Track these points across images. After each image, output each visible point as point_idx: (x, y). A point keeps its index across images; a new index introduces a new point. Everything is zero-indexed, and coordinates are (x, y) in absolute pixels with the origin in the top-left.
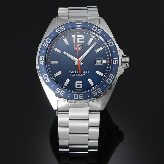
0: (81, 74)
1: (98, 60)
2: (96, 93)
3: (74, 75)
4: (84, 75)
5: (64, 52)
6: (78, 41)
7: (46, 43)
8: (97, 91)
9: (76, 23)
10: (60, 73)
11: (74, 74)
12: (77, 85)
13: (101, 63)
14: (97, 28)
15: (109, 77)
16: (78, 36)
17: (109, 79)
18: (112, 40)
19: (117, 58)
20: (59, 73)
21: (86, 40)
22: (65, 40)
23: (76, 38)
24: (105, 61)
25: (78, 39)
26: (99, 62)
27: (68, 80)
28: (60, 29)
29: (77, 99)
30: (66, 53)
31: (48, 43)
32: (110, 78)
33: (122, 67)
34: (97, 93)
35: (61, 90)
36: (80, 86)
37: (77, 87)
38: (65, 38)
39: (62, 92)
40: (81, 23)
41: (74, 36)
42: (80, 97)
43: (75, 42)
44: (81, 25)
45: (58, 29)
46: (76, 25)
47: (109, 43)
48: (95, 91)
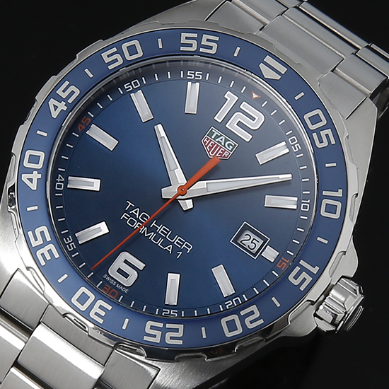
0: (161, 240)
1: (253, 236)
2: (159, 334)
3: (136, 225)
4: (169, 249)
5: (160, 126)
6: (232, 125)
7: (120, 52)
8: (164, 331)
9: (268, 59)
10: (95, 185)
11: (139, 221)
12: (119, 263)
13: (254, 251)
14: (324, 122)
15: (242, 313)
16: (245, 106)
17: (235, 317)
18: (344, 200)
19: (315, 270)
20: (92, 184)
21: (264, 138)
22: (193, 90)
23: (236, 108)
24: (270, 254)
25: (238, 117)
26: (250, 241)
27: (102, 228)
28: (199, 40)
29: (83, 308)
30: (163, 134)
32: (242, 319)
33: (315, 315)
34: (163, 337)
35: (49, 243)
36: (126, 275)
37: (113, 271)
38: (198, 81)
39: (50, 251)
40: (283, 70)
41: (231, 98)
42: (96, 309)
43: (219, 118)
44: (278, 77)
45: (196, 35)
46: (261, 65)
47: (325, 202)
48: (161, 325)
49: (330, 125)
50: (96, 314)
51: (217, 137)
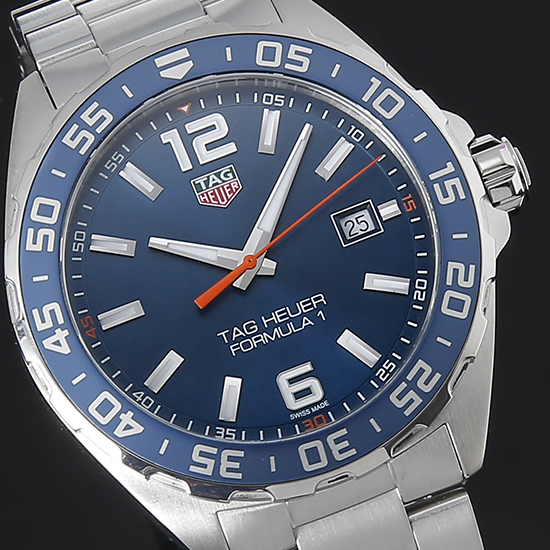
0: (290, 326)
2: (412, 394)
3: (254, 343)
4: (306, 322)
5: (152, 240)
6: (205, 157)
7: (38, 226)
8: (412, 385)
9: (160, 62)
11: (250, 337)
12: (288, 391)
13: (372, 227)
14: (279, 46)
15: (449, 282)
16: (191, 128)
17: (449, 294)
18: (387, 83)
19: (450, 168)
20: (171, 363)
21: (244, 131)
22: (132, 174)
23: (188, 140)
24: (390, 210)
25: (199, 144)
26: (359, 224)
27: (233, 385)
28: (83, 126)
29: (324, 463)
30: (164, 242)
31: (49, 226)
32: (456, 287)
33: (495, 205)
34: (419, 392)
35: (219, 453)
36: (308, 391)
37: (293, 404)
38: (124, 162)
40: (184, 53)
41: (171, 137)
42: (335, 448)
43: (186, 165)
44: (190, 64)
45: (75, 127)
46: (163, 74)
47: (376, 105)
48: (404, 385)
49: (287, 41)
50: (341, 452)
51: (207, 183)
